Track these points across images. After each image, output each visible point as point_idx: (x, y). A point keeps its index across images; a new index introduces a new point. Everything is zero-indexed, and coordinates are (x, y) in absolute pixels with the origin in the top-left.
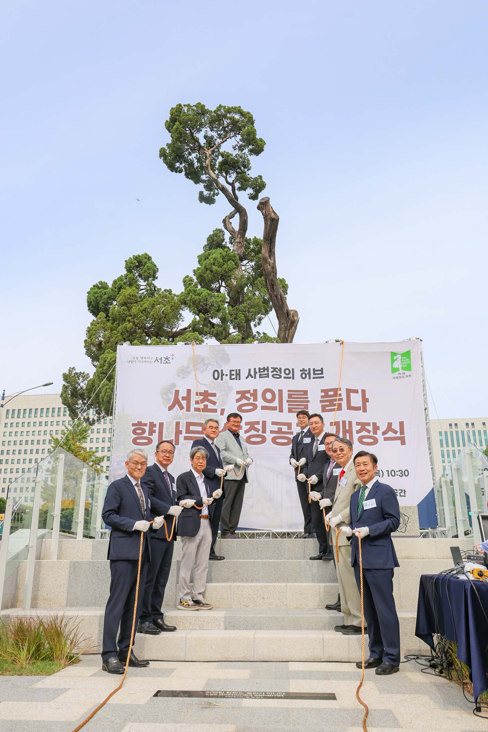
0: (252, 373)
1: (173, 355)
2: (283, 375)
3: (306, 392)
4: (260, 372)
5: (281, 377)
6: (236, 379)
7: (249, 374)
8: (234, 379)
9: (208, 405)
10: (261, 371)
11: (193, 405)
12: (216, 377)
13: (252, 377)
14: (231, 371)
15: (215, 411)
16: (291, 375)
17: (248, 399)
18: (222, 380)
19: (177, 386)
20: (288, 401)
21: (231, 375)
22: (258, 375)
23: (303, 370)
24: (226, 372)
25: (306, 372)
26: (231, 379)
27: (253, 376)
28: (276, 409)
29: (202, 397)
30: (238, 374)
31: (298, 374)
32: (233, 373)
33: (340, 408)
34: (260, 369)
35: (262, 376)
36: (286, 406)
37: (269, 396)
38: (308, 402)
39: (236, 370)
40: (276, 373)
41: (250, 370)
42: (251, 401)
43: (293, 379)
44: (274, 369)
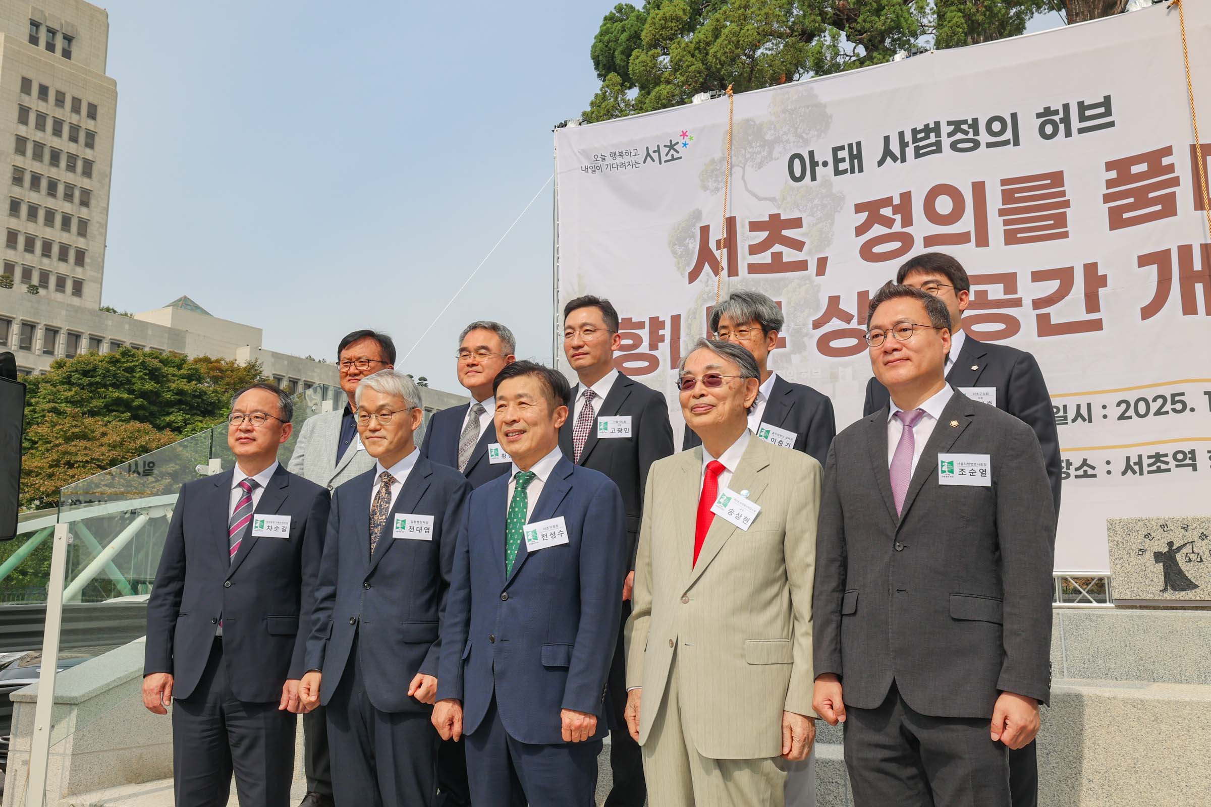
0: (895, 148)
1: (684, 134)
2: (984, 137)
3: (1057, 178)
4: (915, 141)
5: (977, 145)
6: (853, 172)
7: (887, 152)
8: (845, 171)
9: (781, 253)
10: (919, 136)
11: (744, 258)
12: (798, 173)
13: (895, 159)
14: (835, 150)
15: (801, 266)
16: (1008, 135)
17: (889, 223)
18: (814, 178)
19: (704, 215)
20: (1002, 213)
21: (837, 161)
22: (910, 151)
23: (1048, 112)
24: (824, 154)
25: (1057, 118)
26: (837, 172)
27: (898, 154)
28: (969, 241)
29: (764, 235)
30: (856, 155)
31: (1029, 126)
32: (841, 154)
33: (1169, 208)
34: (915, 132)
35: (921, 152)
36: (996, 227)
37: (944, 205)
38: (1067, 204)
39: (850, 146)
40: (964, 137)
41: (887, 139)
42: (897, 227)
43: (1016, 143)
44: (957, 126)
